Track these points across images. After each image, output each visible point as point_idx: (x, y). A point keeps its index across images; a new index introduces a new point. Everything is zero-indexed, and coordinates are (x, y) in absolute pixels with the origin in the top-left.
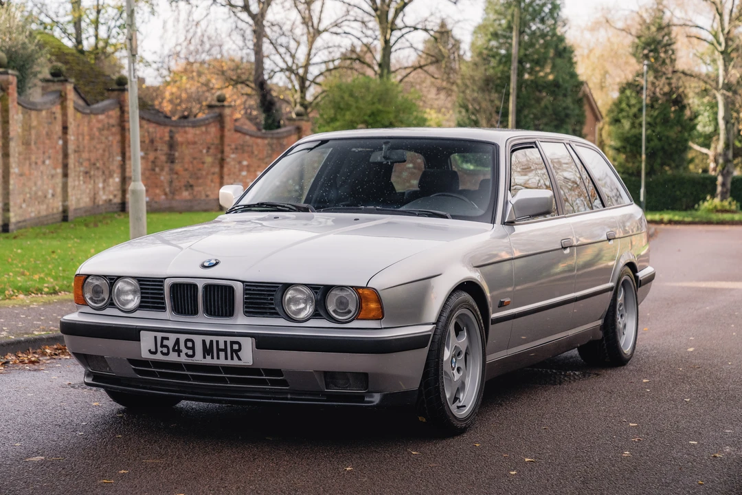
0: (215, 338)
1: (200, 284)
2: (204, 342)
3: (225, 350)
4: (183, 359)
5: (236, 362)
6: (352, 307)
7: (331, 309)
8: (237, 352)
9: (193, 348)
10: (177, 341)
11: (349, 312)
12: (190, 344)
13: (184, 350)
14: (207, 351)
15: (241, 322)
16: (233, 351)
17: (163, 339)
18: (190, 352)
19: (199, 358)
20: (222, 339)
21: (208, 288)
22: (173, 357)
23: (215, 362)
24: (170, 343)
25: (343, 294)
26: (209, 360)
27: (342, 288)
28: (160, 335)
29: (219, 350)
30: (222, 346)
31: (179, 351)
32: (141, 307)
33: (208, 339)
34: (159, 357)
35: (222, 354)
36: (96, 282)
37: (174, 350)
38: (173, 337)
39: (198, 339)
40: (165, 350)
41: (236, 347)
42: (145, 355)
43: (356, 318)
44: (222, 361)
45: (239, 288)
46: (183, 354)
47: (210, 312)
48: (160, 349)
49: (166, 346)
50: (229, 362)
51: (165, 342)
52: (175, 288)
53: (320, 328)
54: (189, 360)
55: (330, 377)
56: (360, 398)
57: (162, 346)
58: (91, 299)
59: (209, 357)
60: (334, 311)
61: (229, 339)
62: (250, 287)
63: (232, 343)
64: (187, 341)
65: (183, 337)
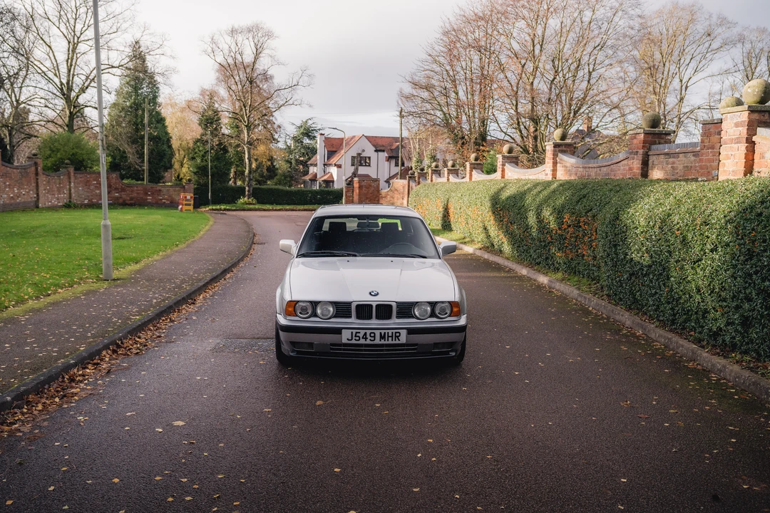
0: (386, 331)
1: (374, 304)
2: (381, 333)
3: (392, 337)
4: (368, 342)
5: (397, 342)
6: (449, 312)
7: (437, 312)
8: (398, 337)
9: (374, 337)
10: (365, 334)
11: (446, 313)
12: (372, 335)
13: (369, 338)
14: (382, 337)
15: (395, 322)
16: (396, 336)
17: (357, 333)
18: (373, 339)
19: (377, 341)
20: (390, 331)
21: (378, 306)
22: (362, 341)
23: (386, 342)
24: (361, 335)
25: (443, 305)
26: (383, 342)
27: (443, 302)
28: (354, 331)
29: (388, 336)
30: (390, 335)
31: (366, 339)
32: (335, 316)
33: (383, 332)
34: (353, 342)
35: (390, 339)
36: (304, 305)
37: (363, 338)
38: (362, 332)
39: (377, 333)
40: (357, 338)
41: (398, 334)
42: (345, 341)
43: (450, 316)
44: (390, 342)
45: (394, 305)
46: (368, 340)
47: (378, 317)
48: (354, 338)
49: (359, 337)
50: (394, 342)
51: (358, 335)
52: (358, 307)
53: (432, 323)
54: (372, 343)
55: (436, 345)
56: (447, 353)
57: (356, 336)
58: (300, 313)
59: (383, 341)
60: (439, 313)
61: (394, 331)
62: (400, 305)
63: (396, 333)
64: (371, 333)
65: (368, 332)
